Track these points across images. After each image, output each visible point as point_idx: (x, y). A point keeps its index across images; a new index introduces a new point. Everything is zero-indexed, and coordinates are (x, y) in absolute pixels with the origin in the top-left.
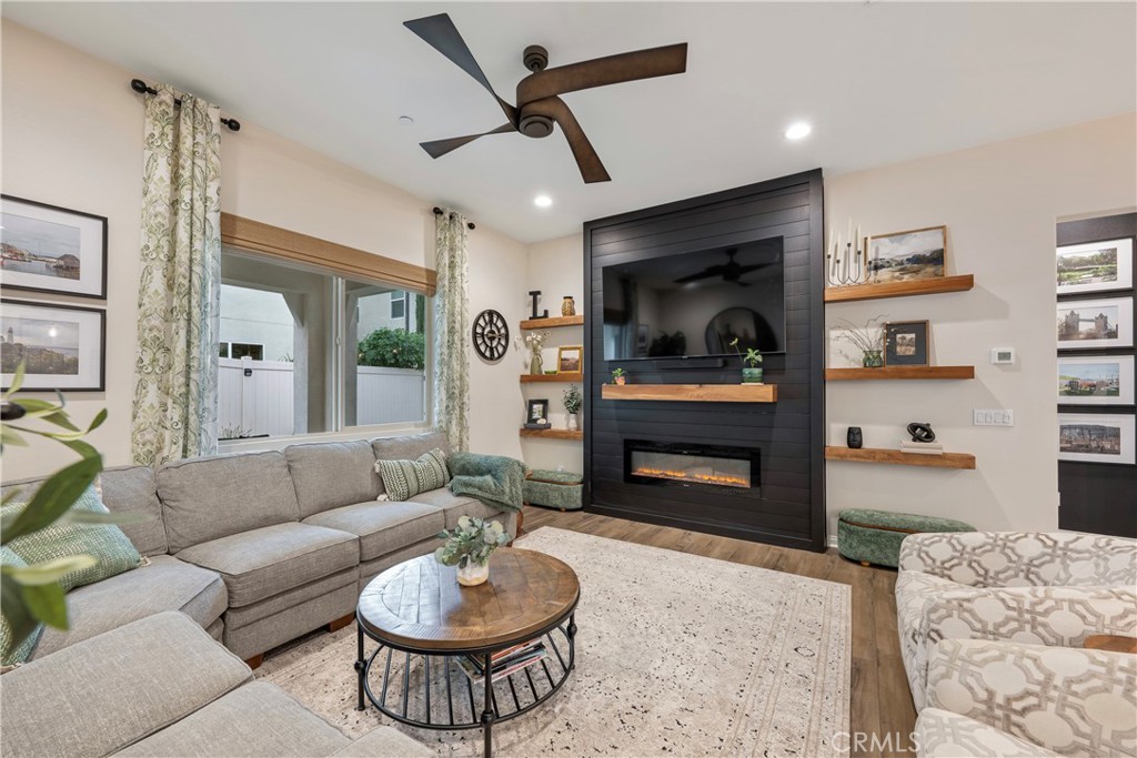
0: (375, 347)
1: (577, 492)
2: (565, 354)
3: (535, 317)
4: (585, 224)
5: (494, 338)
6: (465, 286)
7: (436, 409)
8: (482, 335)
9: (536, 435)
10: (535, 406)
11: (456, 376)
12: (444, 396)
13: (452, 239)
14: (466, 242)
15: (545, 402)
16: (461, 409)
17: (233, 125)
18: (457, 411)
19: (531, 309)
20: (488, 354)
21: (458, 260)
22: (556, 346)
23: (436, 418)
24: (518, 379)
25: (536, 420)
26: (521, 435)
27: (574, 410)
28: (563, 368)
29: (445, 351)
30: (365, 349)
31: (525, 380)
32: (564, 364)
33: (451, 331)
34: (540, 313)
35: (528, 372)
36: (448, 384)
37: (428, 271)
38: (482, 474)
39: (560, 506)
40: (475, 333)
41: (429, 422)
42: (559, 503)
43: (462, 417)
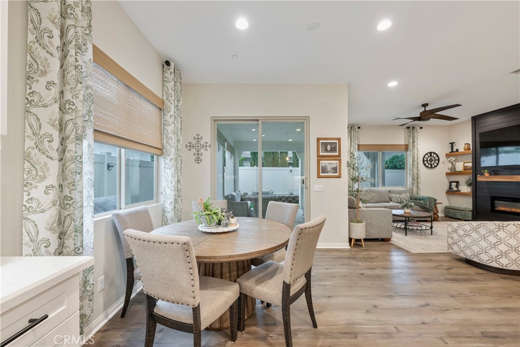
0: (392, 162)
1: (470, 214)
2: (466, 165)
3: (452, 151)
4: (472, 117)
5: (432, 161)
6: (419, 147)
7: (408, 183)
8: (427, 160)
9: (452, 194)
10: (453, 184)
11: (415, 174)
12: (411, 179)
13: (413, 134)
14: (419, 134)
15: (457, 182)
16: (418, 183)
17: (359, 128)
18: (416, 184)
19: (450, 149)
20: (429, 166)
21: (416, 140)
22: (462, 161)
23: (408, 186)
24: (445, 174)
25: (452, 189)
26: (446, 194)
27: (469, 185)
28: (465, 169)
29: (411, 167)
30: (388, 163)
31: (447, 174)
32: (465, 168)
33: (413, 161)
34: (455, 150)
35: (449, 171)
36: (412, 176)
37: (405, 145)
38: (421, 200)
39: (461, 218)
40: (424, 161)
41: (406, 187)
42: (460, 217)
43: (418, 186)
